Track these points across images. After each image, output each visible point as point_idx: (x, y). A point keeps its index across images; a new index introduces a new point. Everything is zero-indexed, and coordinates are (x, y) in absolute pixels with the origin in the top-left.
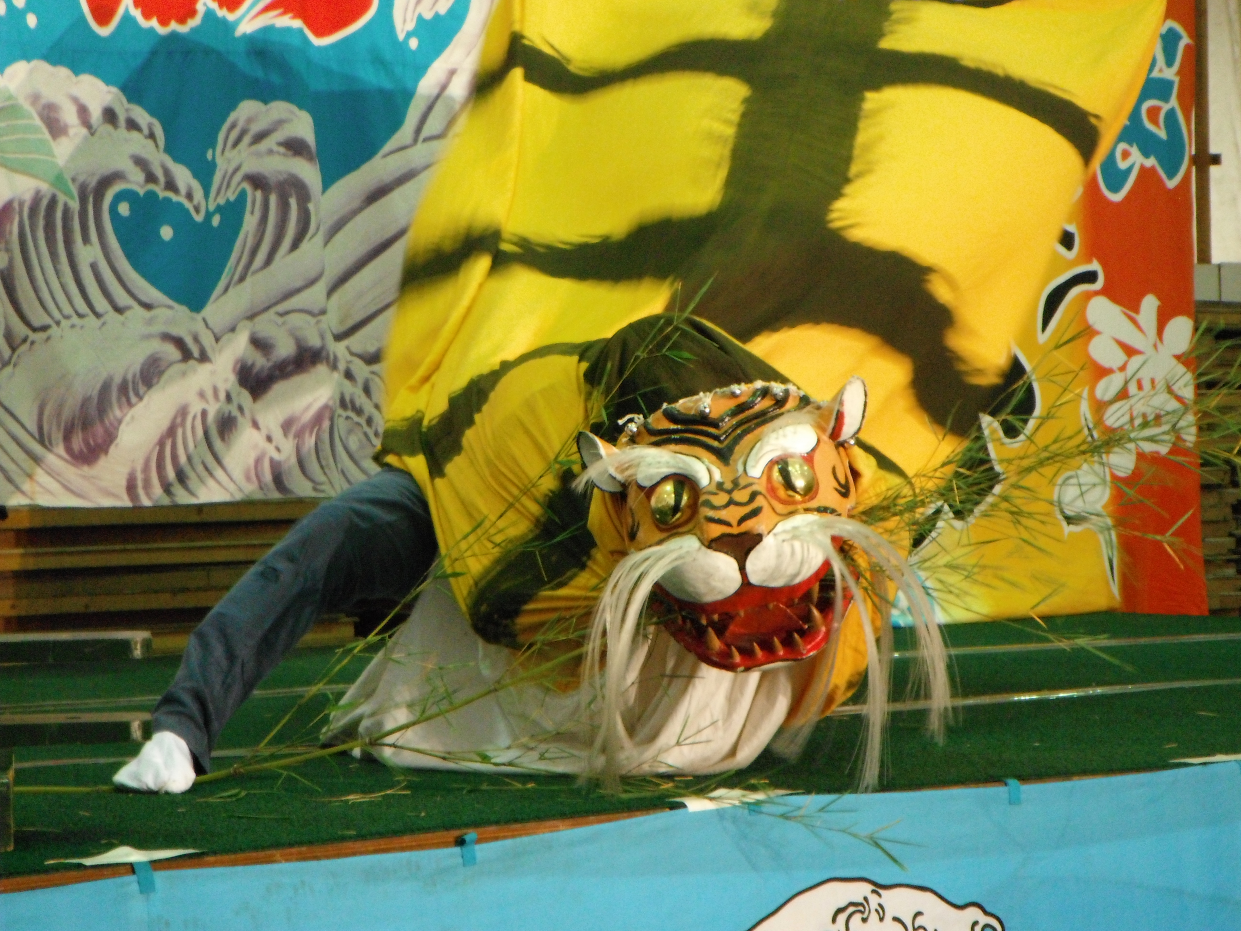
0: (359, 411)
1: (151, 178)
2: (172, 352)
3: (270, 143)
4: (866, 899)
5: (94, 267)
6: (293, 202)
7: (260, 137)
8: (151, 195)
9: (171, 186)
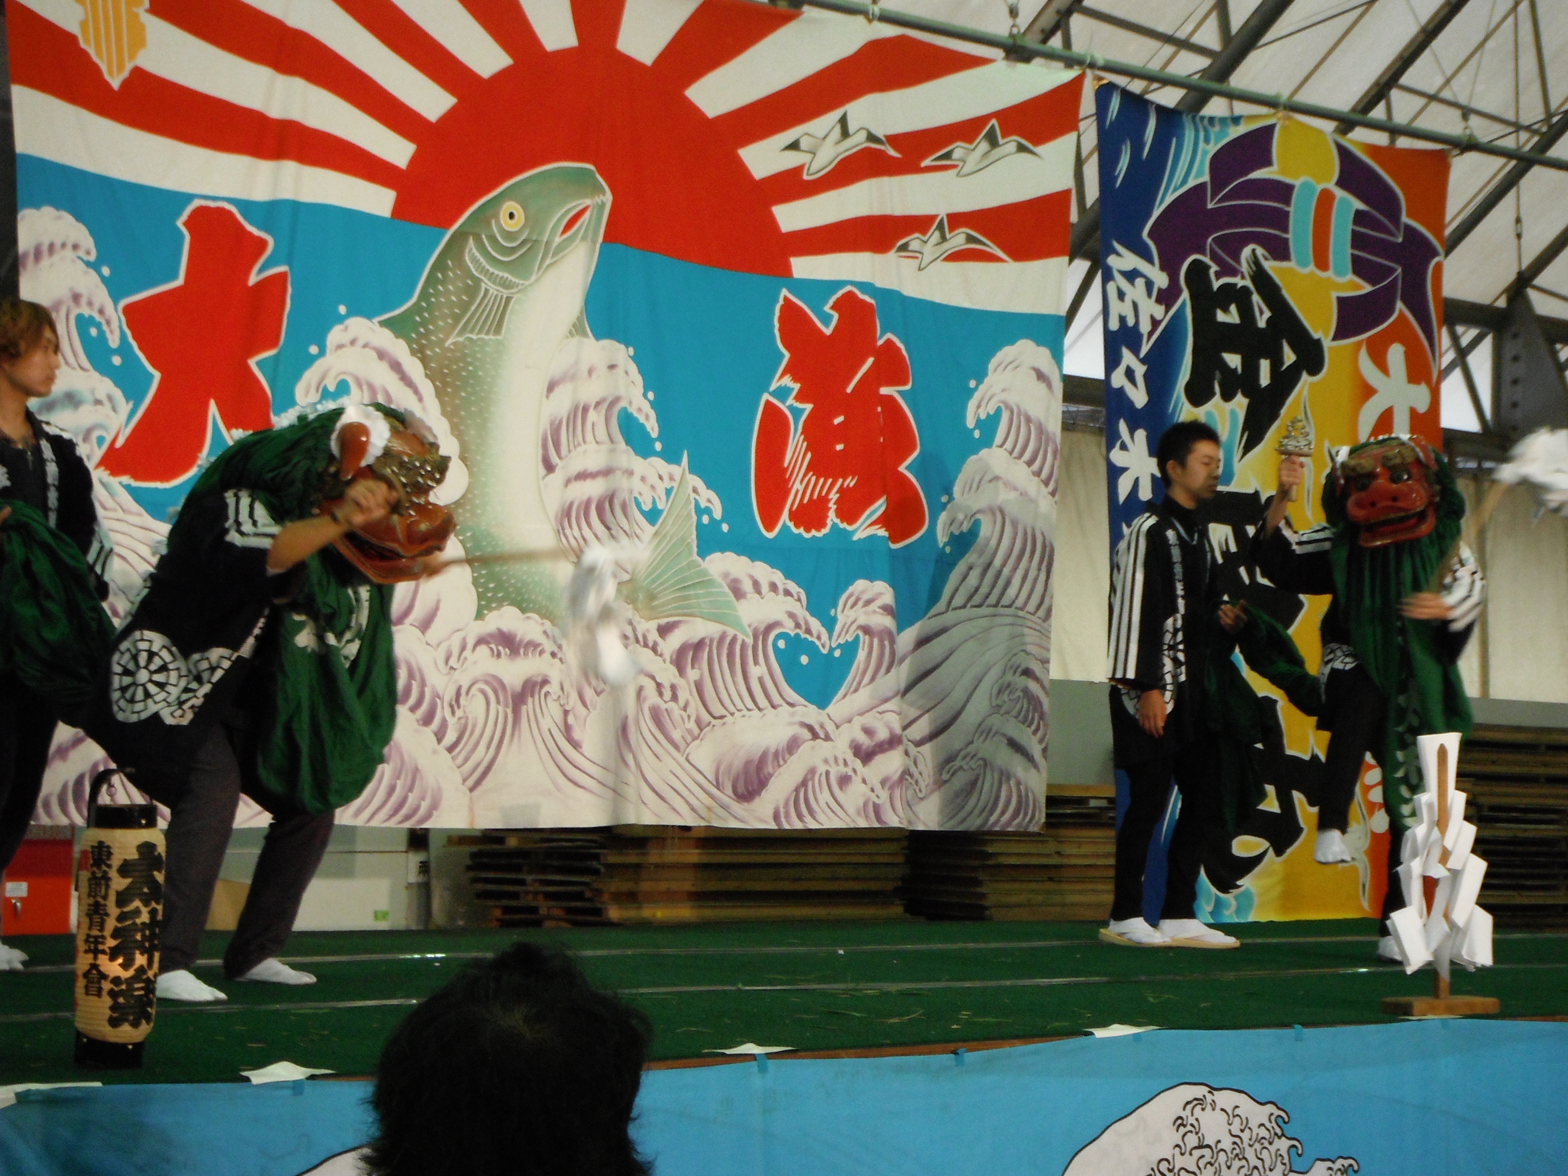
1: (797, 625)
2: (806, 734)
3: (872, 606)
4: (1204, 1096)
5: (761, 680)
7: (868, 603)
8: (797, 636)
9: (808, 631)
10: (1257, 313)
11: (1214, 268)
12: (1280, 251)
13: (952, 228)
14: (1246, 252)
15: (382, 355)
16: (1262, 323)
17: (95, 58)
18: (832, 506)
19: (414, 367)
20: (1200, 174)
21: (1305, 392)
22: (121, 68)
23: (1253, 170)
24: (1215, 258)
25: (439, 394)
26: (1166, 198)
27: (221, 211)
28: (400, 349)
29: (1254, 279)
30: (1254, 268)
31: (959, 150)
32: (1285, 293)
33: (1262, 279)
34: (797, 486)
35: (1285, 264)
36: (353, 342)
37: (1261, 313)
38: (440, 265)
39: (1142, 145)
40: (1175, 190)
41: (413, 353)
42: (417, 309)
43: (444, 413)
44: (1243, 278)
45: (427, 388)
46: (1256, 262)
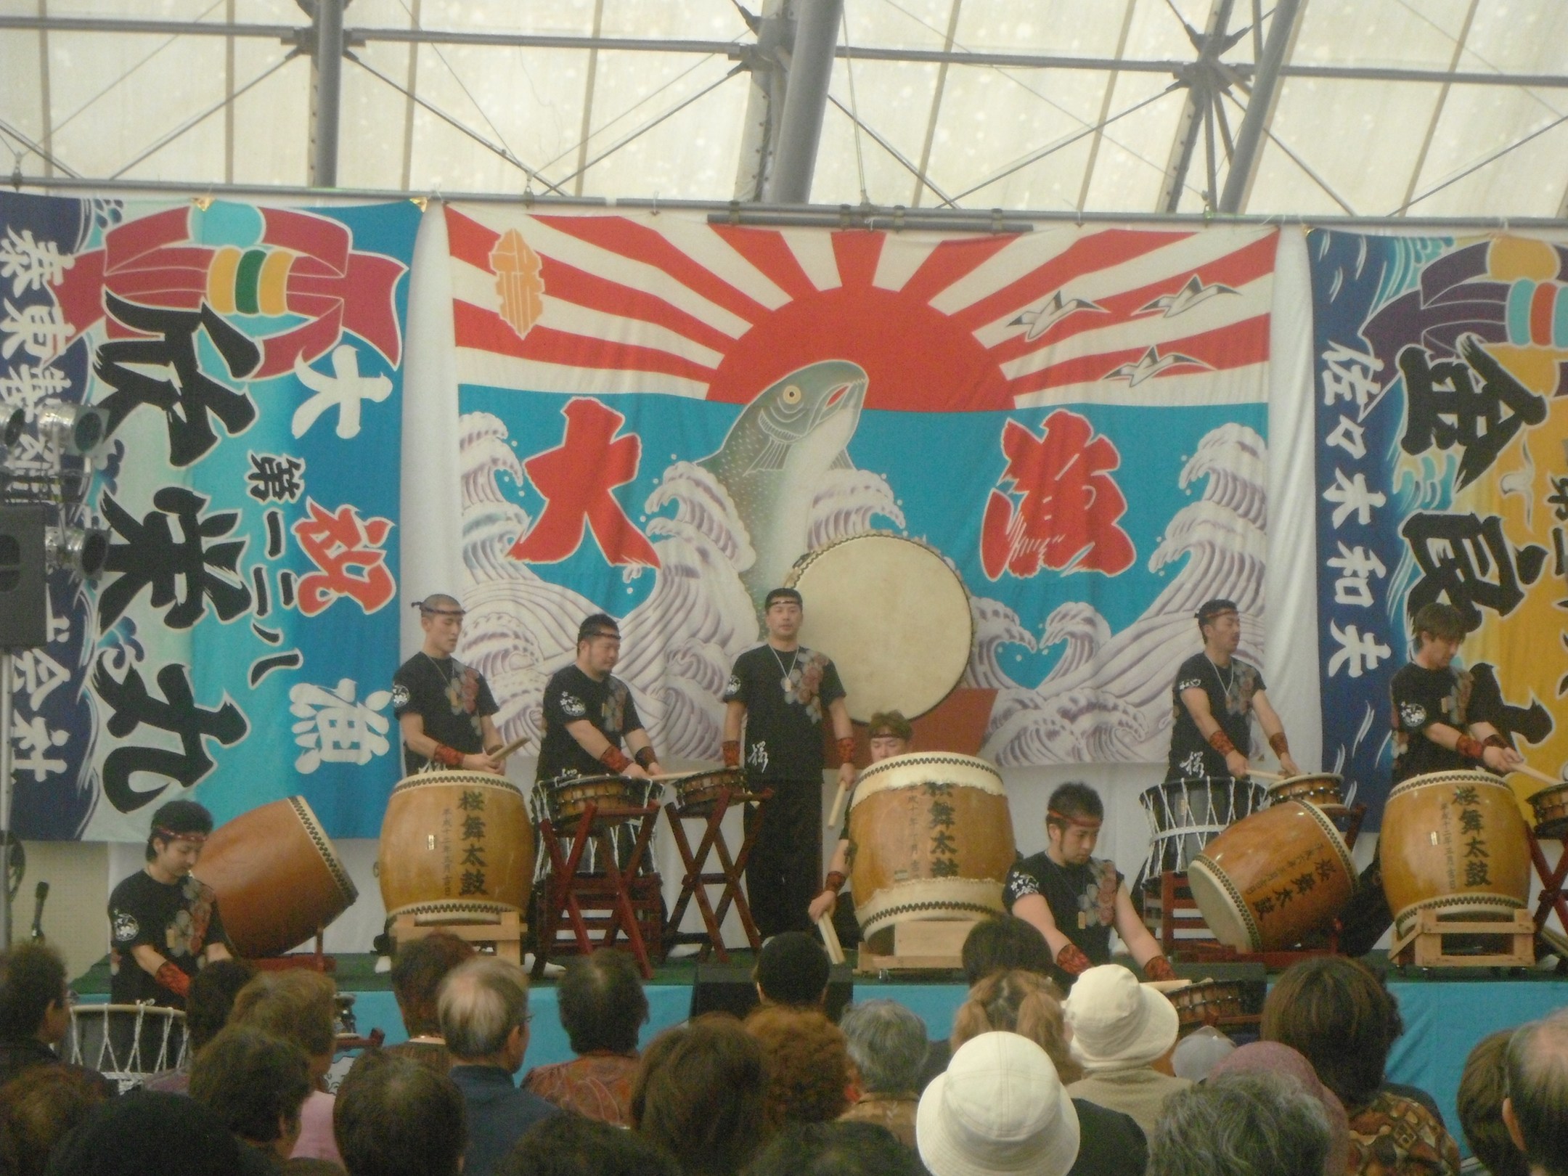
0: (1131, 727)
1: (1012, 637)
2: (1018, 706)
3: (1078, 619)
5: (985, 675)
6: (1087, 644)
7: (1074, 617)
8: (1012, 644)
9: (1022, 639)
10: (1473, 383)
11: (1428, 353)
12: (1497, 334)
13: (1161, 354)
14: (1461, 339)
15: (698, 483)
16: (1478, 389)
17: (509, 324)
18: (1041, 557)
19: (721, 491)
20: (1412, 284)
21: (1525, 438)
22: (526, 326)
23: (1466, 277)
24: (1429, 345)
25: (737, 505)
26: (1379, 305)
27: (589, 404)
28: (709, 478)
29: (1469, 358)
30: (1469, 349)
31: (1164, 300)
32: (1501, 366)
33: (1477, 358)
34: (1016, 546)
35: (1501, 345)
36: (681, 476)
37: (1478, 382)
38: (740, 426)
39: (1355, 270)
40: (1388, 298)
41: (720, 481)
42: (723, 454)
43: (741, 517)
44: (1458, 357)
45: (729, 503)
46: (1472, 345)
